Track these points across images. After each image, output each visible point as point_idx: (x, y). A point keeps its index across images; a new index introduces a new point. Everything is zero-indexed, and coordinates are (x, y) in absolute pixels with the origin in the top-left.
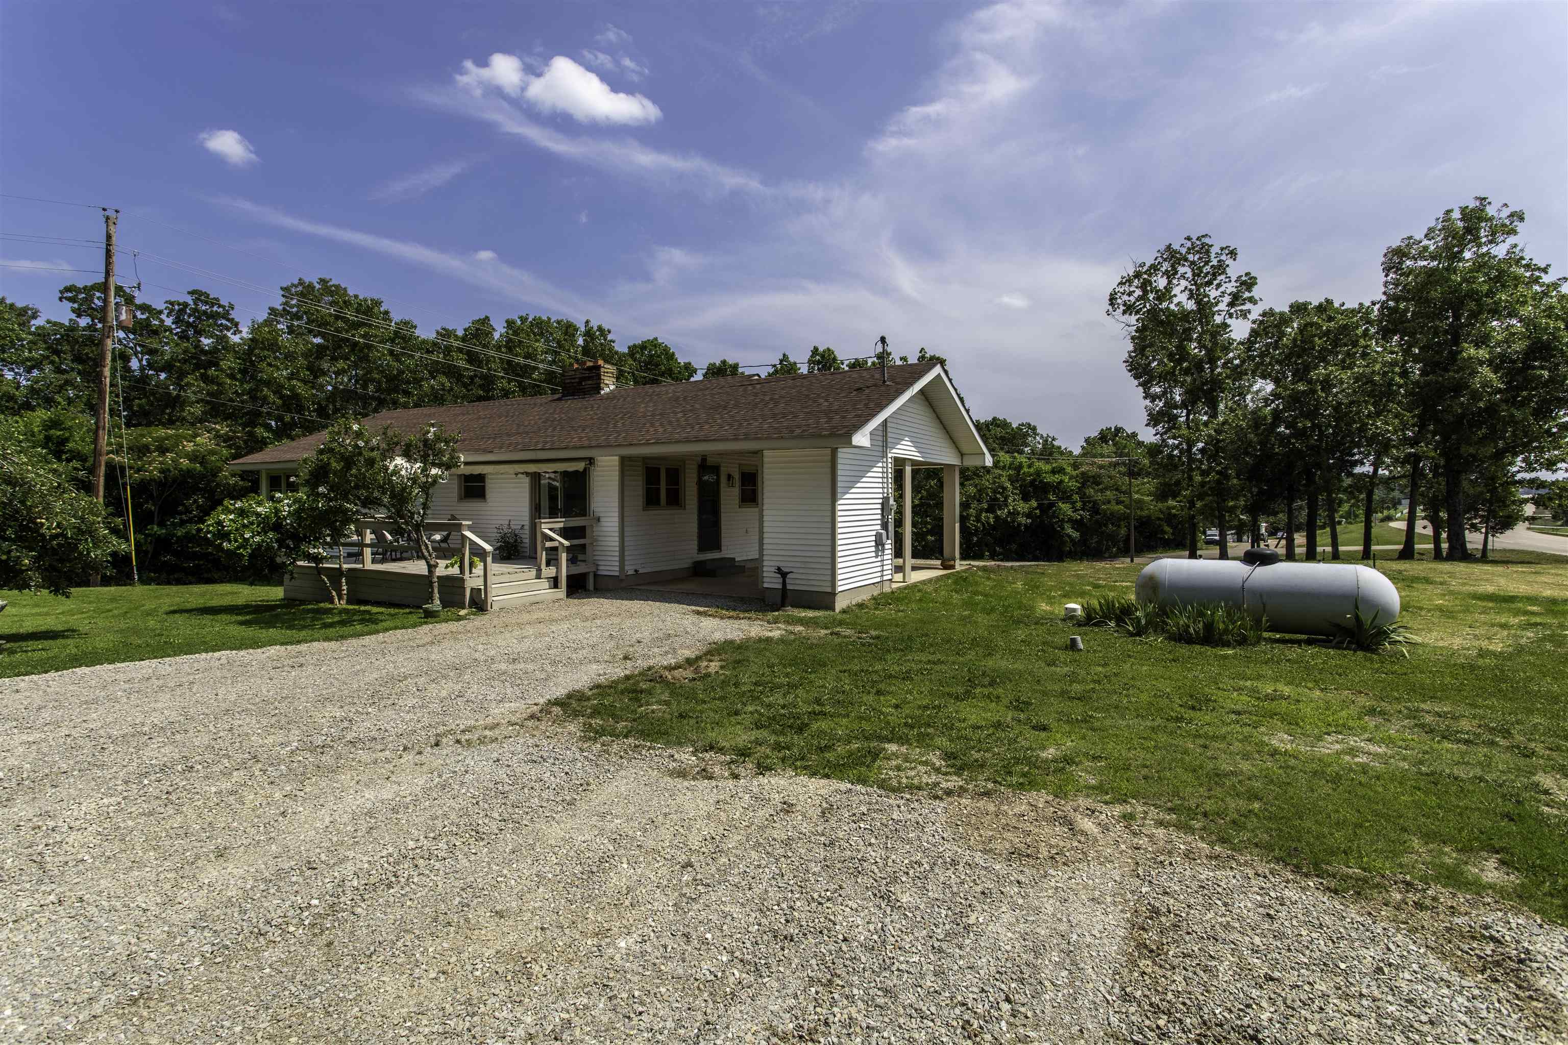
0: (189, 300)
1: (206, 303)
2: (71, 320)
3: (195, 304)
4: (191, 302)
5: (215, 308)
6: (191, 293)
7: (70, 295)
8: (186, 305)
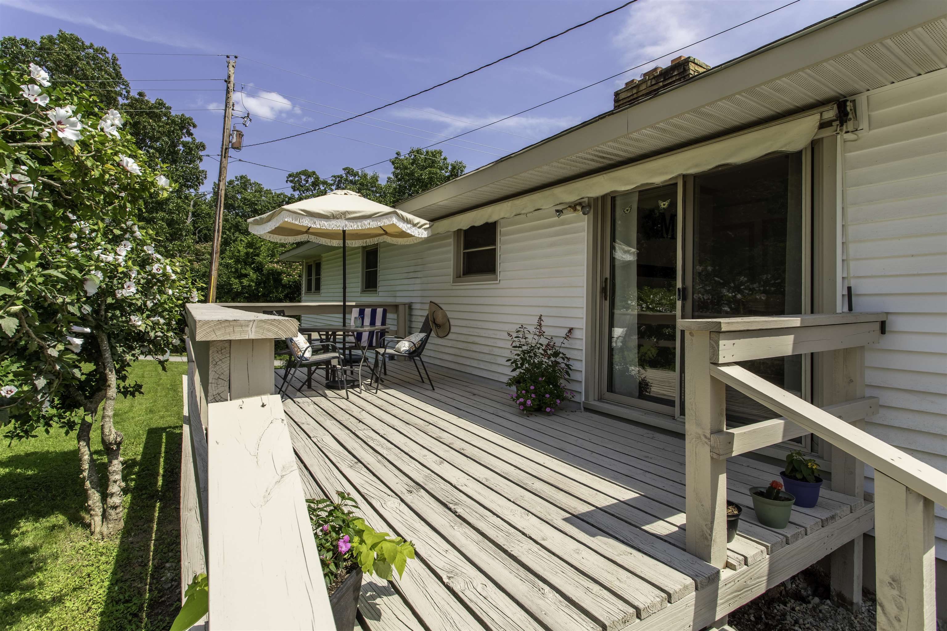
0: (343, 173)
1: (352, 175)
2: (291, 194)
3: (347, 176)
4: (344, 175)
5: (357, 178)
6: (344, 169)
7: (291, 179)
8: (341, 177)
